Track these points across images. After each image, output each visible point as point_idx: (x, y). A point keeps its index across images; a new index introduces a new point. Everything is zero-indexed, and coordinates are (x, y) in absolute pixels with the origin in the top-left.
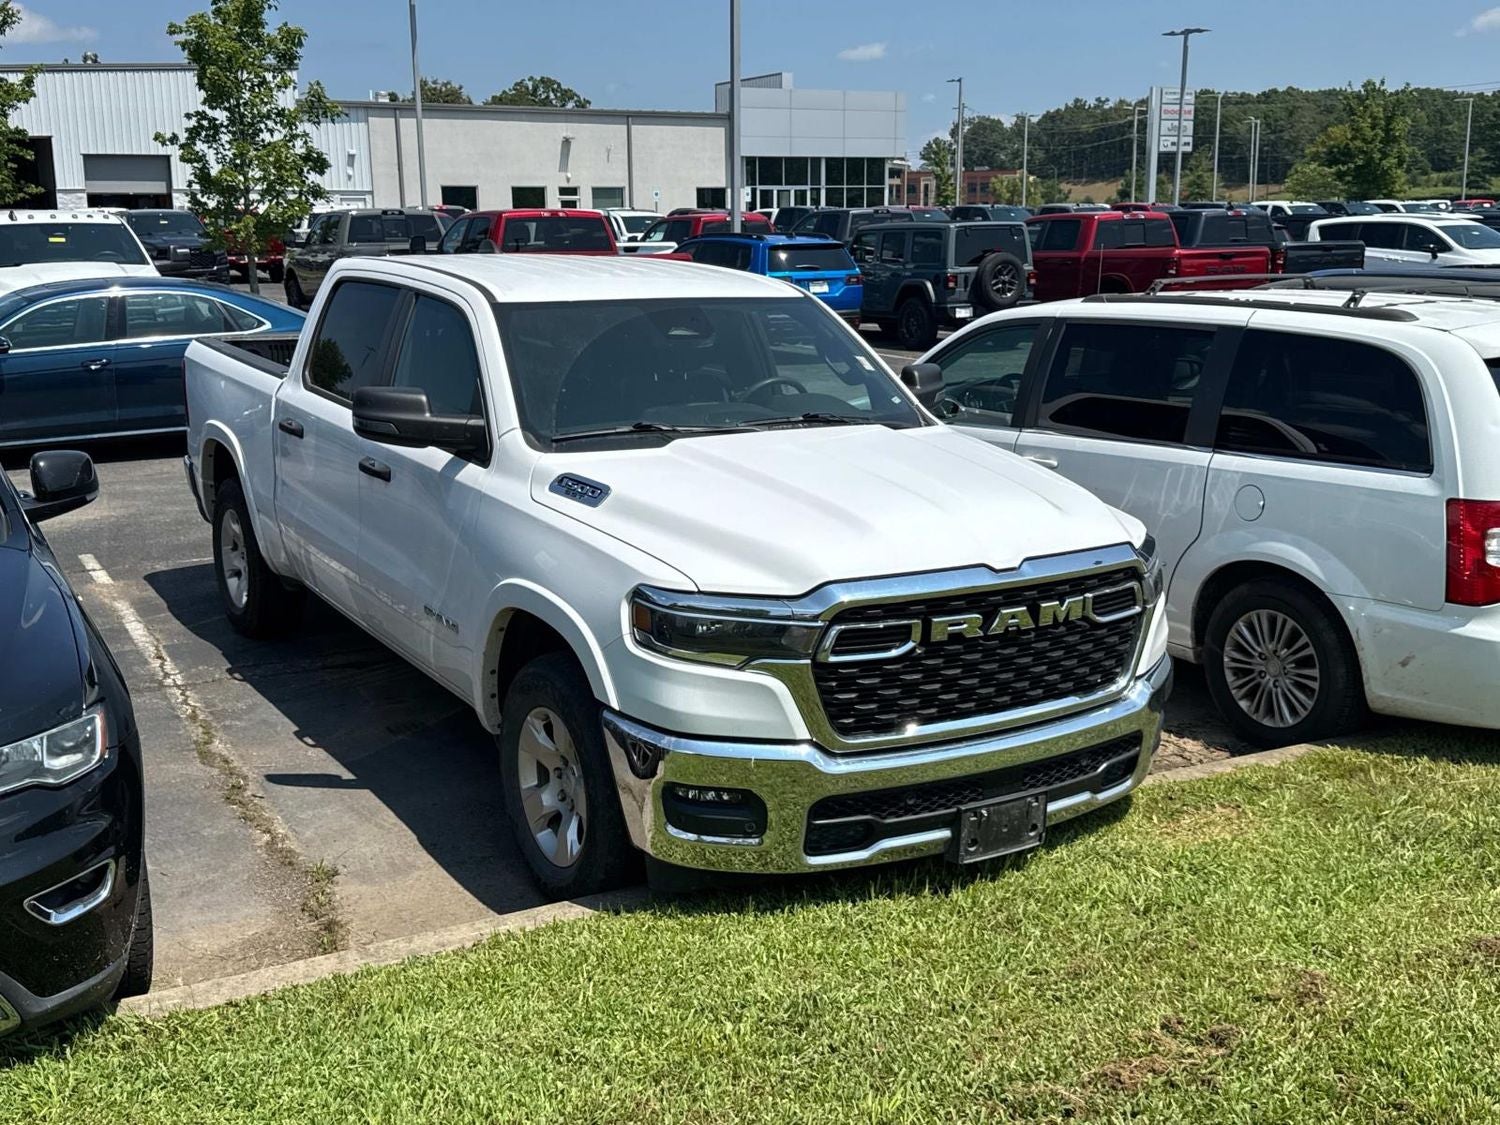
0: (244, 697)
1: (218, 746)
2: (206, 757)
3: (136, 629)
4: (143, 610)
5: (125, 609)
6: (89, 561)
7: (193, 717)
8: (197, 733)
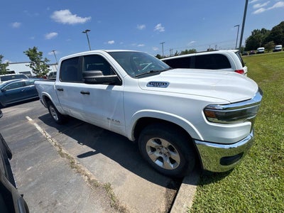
0: (64, 137)
1: (63, 151)
2: (62, 155)
3: (39, 128)
4: (39, 124)
5: (36, 125)
6: (28, 117)
7: (56, 145)
8: (58, 149)
